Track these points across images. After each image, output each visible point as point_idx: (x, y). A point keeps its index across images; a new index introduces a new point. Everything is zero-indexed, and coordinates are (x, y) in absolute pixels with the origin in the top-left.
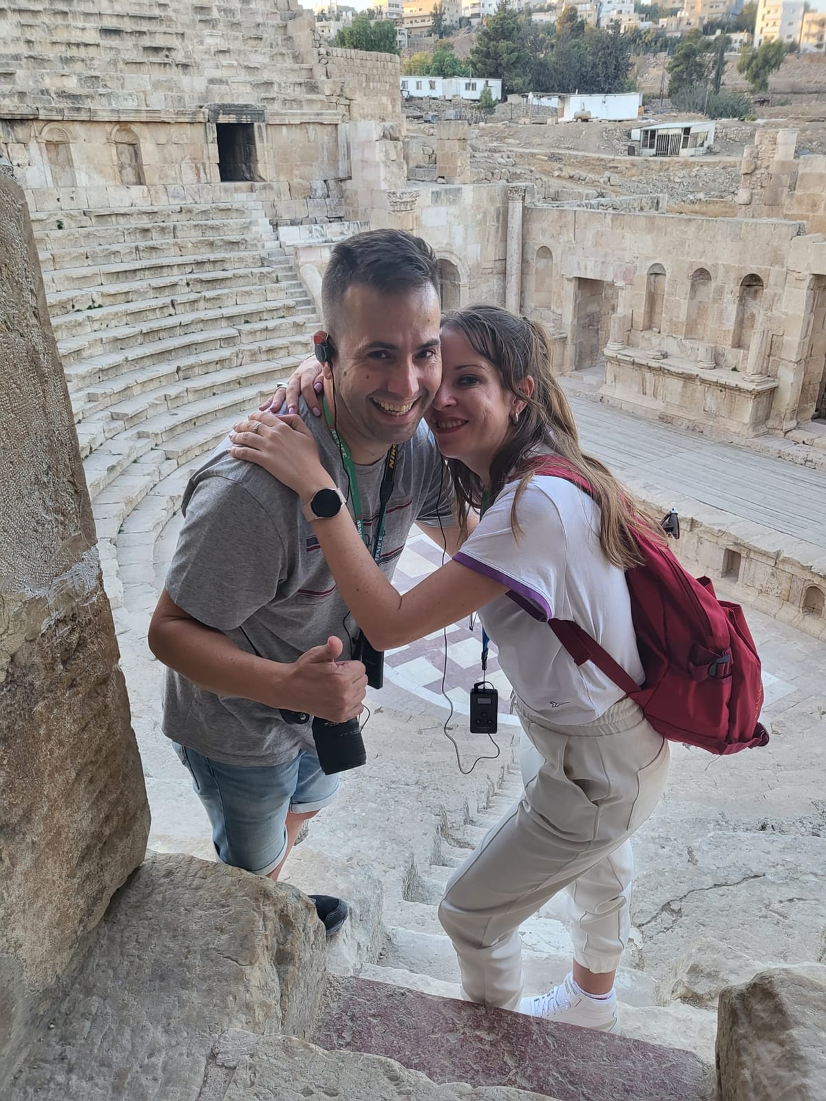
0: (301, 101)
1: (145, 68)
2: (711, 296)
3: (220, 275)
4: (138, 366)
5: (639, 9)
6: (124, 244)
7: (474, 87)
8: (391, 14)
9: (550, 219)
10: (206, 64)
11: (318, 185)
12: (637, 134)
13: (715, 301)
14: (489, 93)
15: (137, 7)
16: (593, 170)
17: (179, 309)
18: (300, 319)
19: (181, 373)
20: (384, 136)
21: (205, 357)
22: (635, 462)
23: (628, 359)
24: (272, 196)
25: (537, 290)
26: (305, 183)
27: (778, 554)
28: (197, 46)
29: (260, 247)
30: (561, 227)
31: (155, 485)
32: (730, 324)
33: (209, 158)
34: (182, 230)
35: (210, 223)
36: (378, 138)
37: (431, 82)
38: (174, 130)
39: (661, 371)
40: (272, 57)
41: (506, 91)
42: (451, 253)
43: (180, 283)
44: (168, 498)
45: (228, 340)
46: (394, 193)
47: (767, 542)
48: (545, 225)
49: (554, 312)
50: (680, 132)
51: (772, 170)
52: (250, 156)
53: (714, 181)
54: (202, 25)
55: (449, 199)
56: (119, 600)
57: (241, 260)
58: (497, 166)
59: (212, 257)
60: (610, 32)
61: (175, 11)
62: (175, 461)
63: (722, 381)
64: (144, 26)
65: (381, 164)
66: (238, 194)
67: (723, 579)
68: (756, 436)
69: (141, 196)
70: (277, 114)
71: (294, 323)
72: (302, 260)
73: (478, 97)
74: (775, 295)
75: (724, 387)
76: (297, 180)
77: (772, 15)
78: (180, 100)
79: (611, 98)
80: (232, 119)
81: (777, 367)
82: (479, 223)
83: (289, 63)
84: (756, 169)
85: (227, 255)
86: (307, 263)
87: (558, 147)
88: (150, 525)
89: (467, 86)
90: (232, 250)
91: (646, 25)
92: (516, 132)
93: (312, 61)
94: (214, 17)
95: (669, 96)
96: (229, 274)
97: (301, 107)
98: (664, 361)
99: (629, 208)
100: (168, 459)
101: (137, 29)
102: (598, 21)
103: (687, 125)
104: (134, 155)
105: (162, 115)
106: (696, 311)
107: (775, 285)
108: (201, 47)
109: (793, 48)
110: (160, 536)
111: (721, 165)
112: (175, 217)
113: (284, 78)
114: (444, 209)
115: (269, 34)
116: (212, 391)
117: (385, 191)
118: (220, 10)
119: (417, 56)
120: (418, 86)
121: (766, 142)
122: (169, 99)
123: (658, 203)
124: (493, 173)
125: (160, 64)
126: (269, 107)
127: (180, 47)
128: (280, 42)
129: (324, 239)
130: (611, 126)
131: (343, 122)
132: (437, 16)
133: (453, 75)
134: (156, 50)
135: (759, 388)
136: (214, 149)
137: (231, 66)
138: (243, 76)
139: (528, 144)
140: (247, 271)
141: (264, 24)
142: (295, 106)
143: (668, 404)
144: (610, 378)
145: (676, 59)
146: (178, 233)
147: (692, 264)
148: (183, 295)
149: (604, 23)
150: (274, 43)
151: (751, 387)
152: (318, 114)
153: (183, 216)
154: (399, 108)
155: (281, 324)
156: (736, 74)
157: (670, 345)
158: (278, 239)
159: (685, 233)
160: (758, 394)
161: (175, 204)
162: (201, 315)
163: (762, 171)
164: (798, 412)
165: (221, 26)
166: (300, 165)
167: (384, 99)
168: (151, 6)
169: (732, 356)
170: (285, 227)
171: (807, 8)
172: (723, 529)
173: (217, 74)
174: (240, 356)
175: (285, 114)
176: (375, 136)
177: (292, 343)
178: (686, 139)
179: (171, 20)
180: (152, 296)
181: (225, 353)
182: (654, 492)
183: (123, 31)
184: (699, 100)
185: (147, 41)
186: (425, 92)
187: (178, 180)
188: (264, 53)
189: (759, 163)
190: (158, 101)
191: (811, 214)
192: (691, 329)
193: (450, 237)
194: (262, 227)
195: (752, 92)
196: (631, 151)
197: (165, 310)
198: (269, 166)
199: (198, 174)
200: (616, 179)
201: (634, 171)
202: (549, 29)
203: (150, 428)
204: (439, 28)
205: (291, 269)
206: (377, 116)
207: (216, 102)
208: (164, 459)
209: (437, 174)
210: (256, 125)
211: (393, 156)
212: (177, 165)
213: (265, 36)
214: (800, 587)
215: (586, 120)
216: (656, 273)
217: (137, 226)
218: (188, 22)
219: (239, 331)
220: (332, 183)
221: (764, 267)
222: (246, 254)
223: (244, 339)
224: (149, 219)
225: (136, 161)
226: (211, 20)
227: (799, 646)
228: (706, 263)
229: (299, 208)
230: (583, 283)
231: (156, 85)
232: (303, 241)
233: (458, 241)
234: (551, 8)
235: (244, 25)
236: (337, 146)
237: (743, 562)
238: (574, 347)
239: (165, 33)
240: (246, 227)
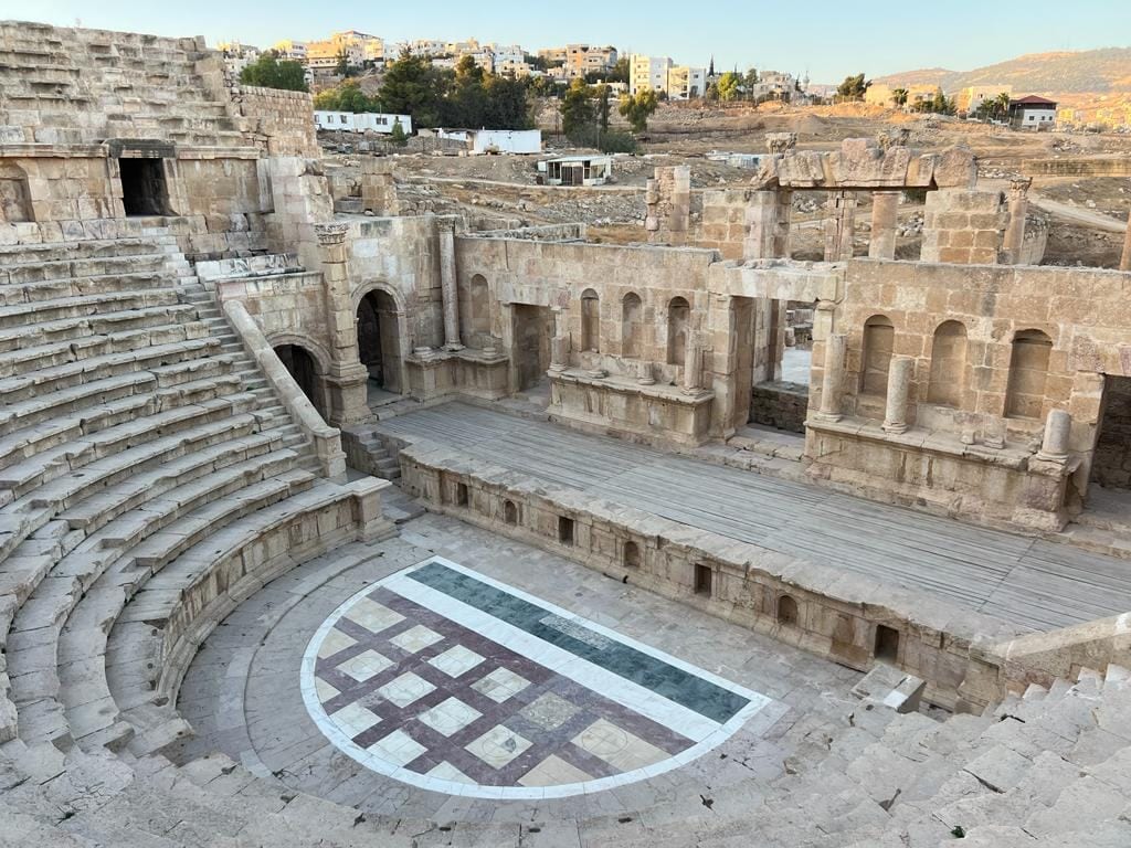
0: (214, 138)
1: (34, 104)
2: (643, 317)
3: (130, 314)
4: (30, 423)
5: (529, 60)
6: (11, 286)
7: (385, 121)
8: (296, 54)
9: (482, 249)
10: (105, 100)
11: (238, 218)
12: (542, 166)
13: (647, 322)
14: (400, 127)
15: (24, 45)
16: (507, 198)
17: (81, 355)
18: (226, 357)
19: (85, 427)
20: (307, 172)
21: (115, 407)
22: (594, 481)
23: (570, 379)
24: (187, 230)
25: (475, 315)
26: (223, 216)
27: (747, 566)
28: (93, 83)
29: (176, 284)
30: (494, 256)
31: (56, 564)
32: (663, 343)
33: (111, 193)
34: (81, 268)
35: (115, 259)
36: (301, 173)
37: (342, 116)
38: (69, 166)
39: (605, 389)
40: (180, 95)
41: (416, 126)
42: (386, 283)
43: (81, 325)
44: (73, 579)
45: (144, 386)
46: (322, 226)
47: (735, 555)
48: (477, 254)
49: (493, 337)
50: (581, 164)
51: (674, 200)
52: (159, 190)
53: (617, 207)
54: (99, 63)
55: (379, 231)
56: (12, 730)
57: (154, 298)
58: (421, 197)
59: (119, 295)
60: (506, 78)
61: (68, 48)
62: (82, 531)
63: (664, 396)
64: (33, 64)
65: (306, 199)
66: (147, 230)
67: (697, 596)
68: (701, 446)
69: (30, 232)
70: (189, 150)
71: (220, 362)
72: (224, 296)
73: (390, 131)
74: (701, 315)
75: (666, 401)
76: (214, 214)
77: (642, 69)
78: (75, 136)
79: (515, 134)
80: (138, 154)
81: (712, 379)
82: (411, 254)
83: (199, 100)
84: (659, 199)
85: (138, 294)
86: (231, 298)
87: (472, 177)
88: (52, 617)
89: (378, 121)
90: (143, 288)
91: (536, 73)
92: (431, 163)
93: (225, 99)
94: (113, 55)
95: (565, 133)
96: (141, 313)
97: (215, 143)
98: (607, 379)
99: (553, 236)
100: (72, 529)
101: (25, 65)
102: (494, 68)
103: (587, 159)
104: (20, 190)
105: (54, 150)
106: (630, 331)
107: (700, 306)
108: (98, 84)
109: (663, 96)
110: (65, 628)
111: (621, 194)
112: (72, 255)
113: (195, 115)
114: (374, 241)
115: (175, 73)
116: (126, 444)
117: (311, 224)
118: (119, 48)
119: (325, 93)
120: (329, 120)
121: (664, 177)
122: (62, 135)
123: (578, 230)
124: (418, 204)
125: (51, 100)
126: (179, 142)
127: (74, 83)
128: (188, 81)
129: (248, 273)
130: (518, 158)
131: (261, 157)
132: (343, 59)
133: (363, 111)
134: (47, 86)
135: (698, 401)
136: (117, 184)
137: (135, 103)
138: (148, 112)
139: (442, 174)
140: (163, 309)
141: (169, 64)
142: (208, 143)
143: (615, 420)
144: (555, 398)
145: (566, 102)
146: (78, 272)
147: (622, 288)
148: (86, 339)
149: (499, 70)
150: (182, 82)
151: (691, 400)
152: (234, 150)
153: (82, 254)
154: (314, 141)
155: (205, 365)
156: (619, 116)
157: (610, 364)
158: (195, 274)
159: (612, 261)
160: (697, 407)
161: (72, 241)
162: (109, 359)
163: (665, 201)
164: (734, 420)
165: (121, 64)
166: (218, 199)
167: (299, 133)
168: (40, 43)
169: (668, 371)
170: (204, 262)
171: (671, 63)
172: (690, 544)
173: (118, 110)
174: (159, 402)
175: (198, 150)
176: (298, 171)
177: (219, 384)
178: (587, 171)
179: (64, 57)
180: (46, 341)
181: (141, 400)
182: (617, 511)
183: (7, 68)
184: (591, 137)
185: (36, 78)
186: (336, 125)
187: (75, 216)
188: (171, 91)
189: (661, 195)
190: (48, 136)
191: (719, 242)
192: (628, 349)
193: (383, 268)
194: (177, 262)
195: (634, 131)
196: (540, 181)
197: (63, 357)
198: (181, 200)
199: (99, 209)
200: (530, 206)
201: (545, 199)
202: (451, 74)
203: (48, 496)
204: (345, 69)
205: (212, 305)
206: (293, 149)
207: (119, 137)
208: (67, 530)
209: (364, 206)
210: (165, 159)
211: (318, 191)
212: (74, 201)
213: (171, 74)
214: (773, 597)
215: (495, 153)
216: (589, 297)
217: (25, 265)
218: (83, 59)
219: (156, 375)
220: (252, 216)
221: (688, 291)
222: (160, 291)
223: (162, 384)
224: (41, 258)
225: (23, 196)
226: (110, 58)
227: (782, 659)
228: (636, 287)
229: (218, 242)
230: (519, 308)
231: (47, 121)
232: (224, 276)
233: (392, 272)
234: (449, 56)
235: (147, 64)
236: (257, 179)
237: (714, 577)
238: (516, 370)
239: (57, 70)
240: (159, 263)
